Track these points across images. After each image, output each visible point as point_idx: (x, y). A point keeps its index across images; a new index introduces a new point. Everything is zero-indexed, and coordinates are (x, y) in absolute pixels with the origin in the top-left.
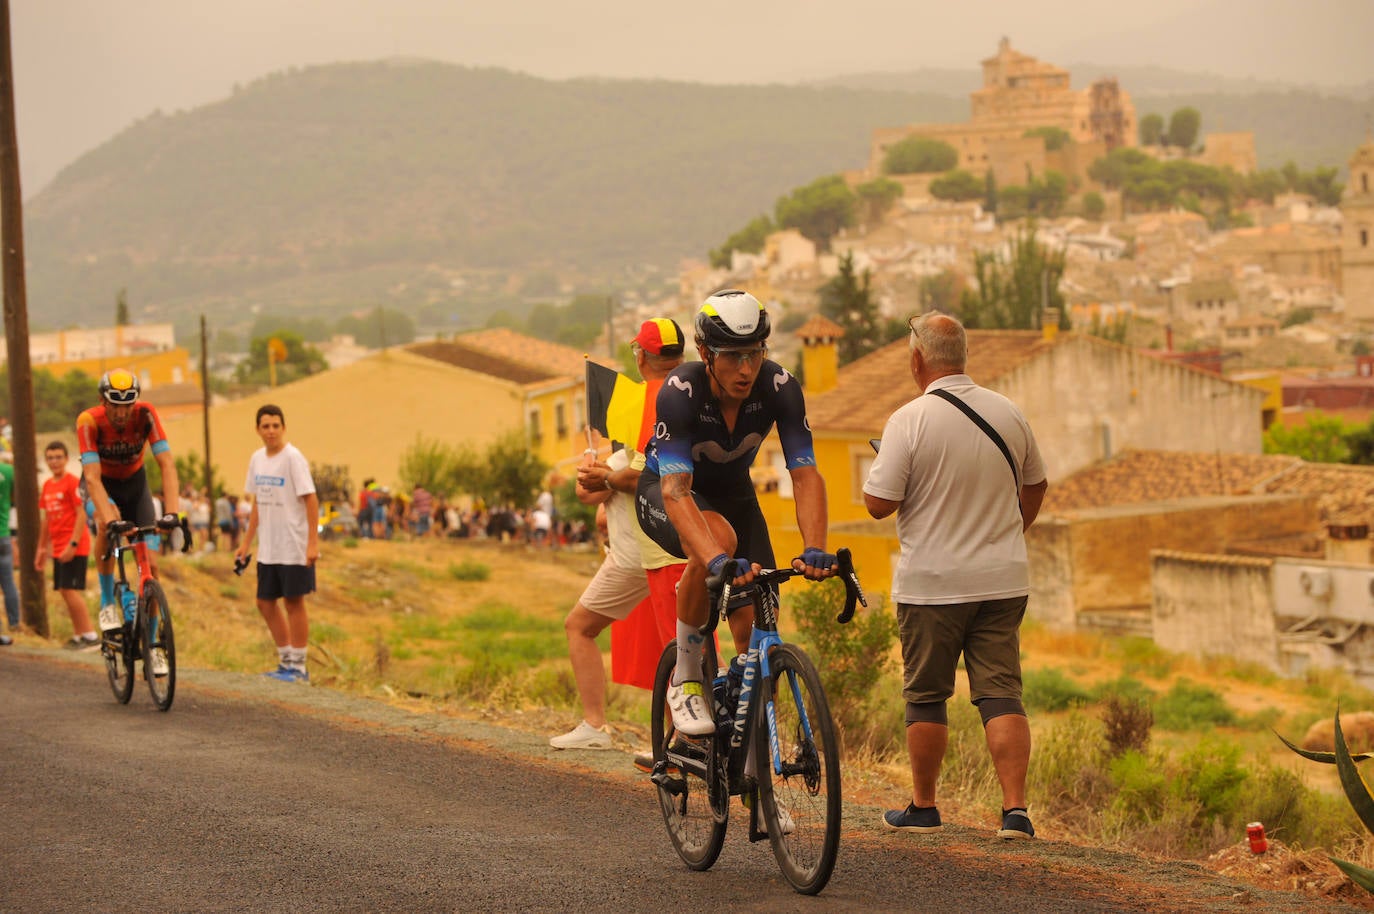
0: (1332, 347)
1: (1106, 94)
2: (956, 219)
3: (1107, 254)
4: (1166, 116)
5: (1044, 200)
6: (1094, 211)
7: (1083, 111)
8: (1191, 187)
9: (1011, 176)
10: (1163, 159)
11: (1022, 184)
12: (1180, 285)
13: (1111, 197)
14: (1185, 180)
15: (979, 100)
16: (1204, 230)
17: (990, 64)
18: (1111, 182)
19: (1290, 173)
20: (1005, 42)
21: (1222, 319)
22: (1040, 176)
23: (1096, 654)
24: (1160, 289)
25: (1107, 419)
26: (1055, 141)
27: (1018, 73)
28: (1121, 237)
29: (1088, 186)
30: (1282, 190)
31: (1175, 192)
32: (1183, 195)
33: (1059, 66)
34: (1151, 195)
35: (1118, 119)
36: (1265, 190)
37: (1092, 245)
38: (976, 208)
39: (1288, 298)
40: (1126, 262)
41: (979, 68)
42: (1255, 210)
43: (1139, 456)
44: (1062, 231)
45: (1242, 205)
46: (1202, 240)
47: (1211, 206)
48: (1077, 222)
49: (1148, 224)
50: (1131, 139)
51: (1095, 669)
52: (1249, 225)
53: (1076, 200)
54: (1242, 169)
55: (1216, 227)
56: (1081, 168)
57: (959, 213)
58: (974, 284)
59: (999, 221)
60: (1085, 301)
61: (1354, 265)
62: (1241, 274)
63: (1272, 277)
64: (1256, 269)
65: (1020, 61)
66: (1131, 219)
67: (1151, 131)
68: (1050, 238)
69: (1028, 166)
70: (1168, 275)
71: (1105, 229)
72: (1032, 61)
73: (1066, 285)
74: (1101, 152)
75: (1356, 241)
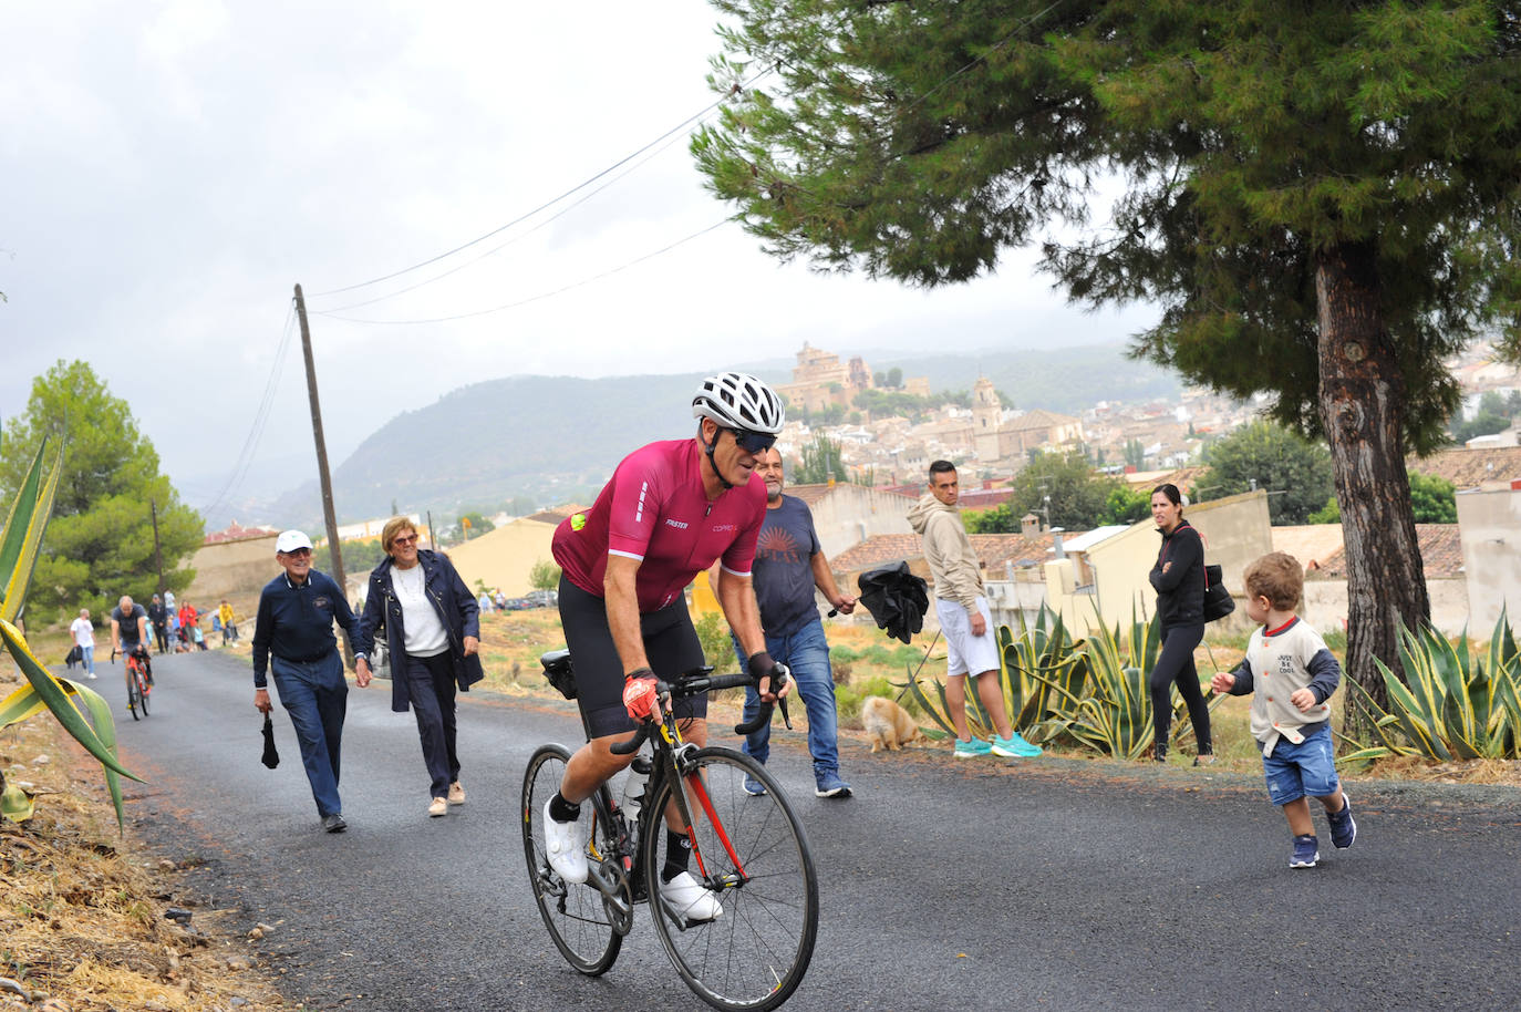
0: (974, 475)
1: (857, 364)
2: (791, 430)
3: (864, 440)
4: (886, 372)
5: (832, 417)
6: (856, 421)
7: (847, 373)
8: (901, 405)
9: (817, 407)
10: (886, 393)
11: (821, 410)
12: (900, 453)
13: (864, 413)
14: (898, 402)
15: (797, 372)
16: (908, 424)
17: (800, 354)
18: (863, 406)
19: (946, 394)
20: (806, 344)
21: (921, 467)
22: (828, 405)
23: (862, 635)
24: (891, 455)
25: (862, 522)
26: (834, 389)
27: (814, 357)
28: (871, 431)
29: (852, 409)
30: (944, 403)
31: (893, 408)
32: (897, 409)
33: (833, 353)
34: (882, 410)
35: (864, 376)
36: (936, 403)
37: (857, 437)
38: (800, 424)
39: (951, 454)
40: (874, 443)
41: (795, 357)
42: (932, 414)
43: (878, 538)
44: (841, 431)
45: (926, 412)
46: (908, 430)
47: (911, 414)
48: (848, 426)
49: (882, 424)
50: (871, 385)
51: (861, 642)
52: (930, 421)
53: (847, 415)
54: (924, 394)
55: (914, 423)
56: (848, 400)
57: (792, 427)
58: (802, 460)
59: (811, 429)
60: (854, 464)
61: (980, 435)
62: (928, 445)
63: (943, 445)
64: (935, 442)
65: (815, 352)
66: (874, 423)
67: (879, 380)
68: (834, 435)
69: (823, 402)
70: (894, 448)
71: (862, 428)
72: (820, 351)
73: (845, 457)
74: (857, 392)
75: (981, 424)
